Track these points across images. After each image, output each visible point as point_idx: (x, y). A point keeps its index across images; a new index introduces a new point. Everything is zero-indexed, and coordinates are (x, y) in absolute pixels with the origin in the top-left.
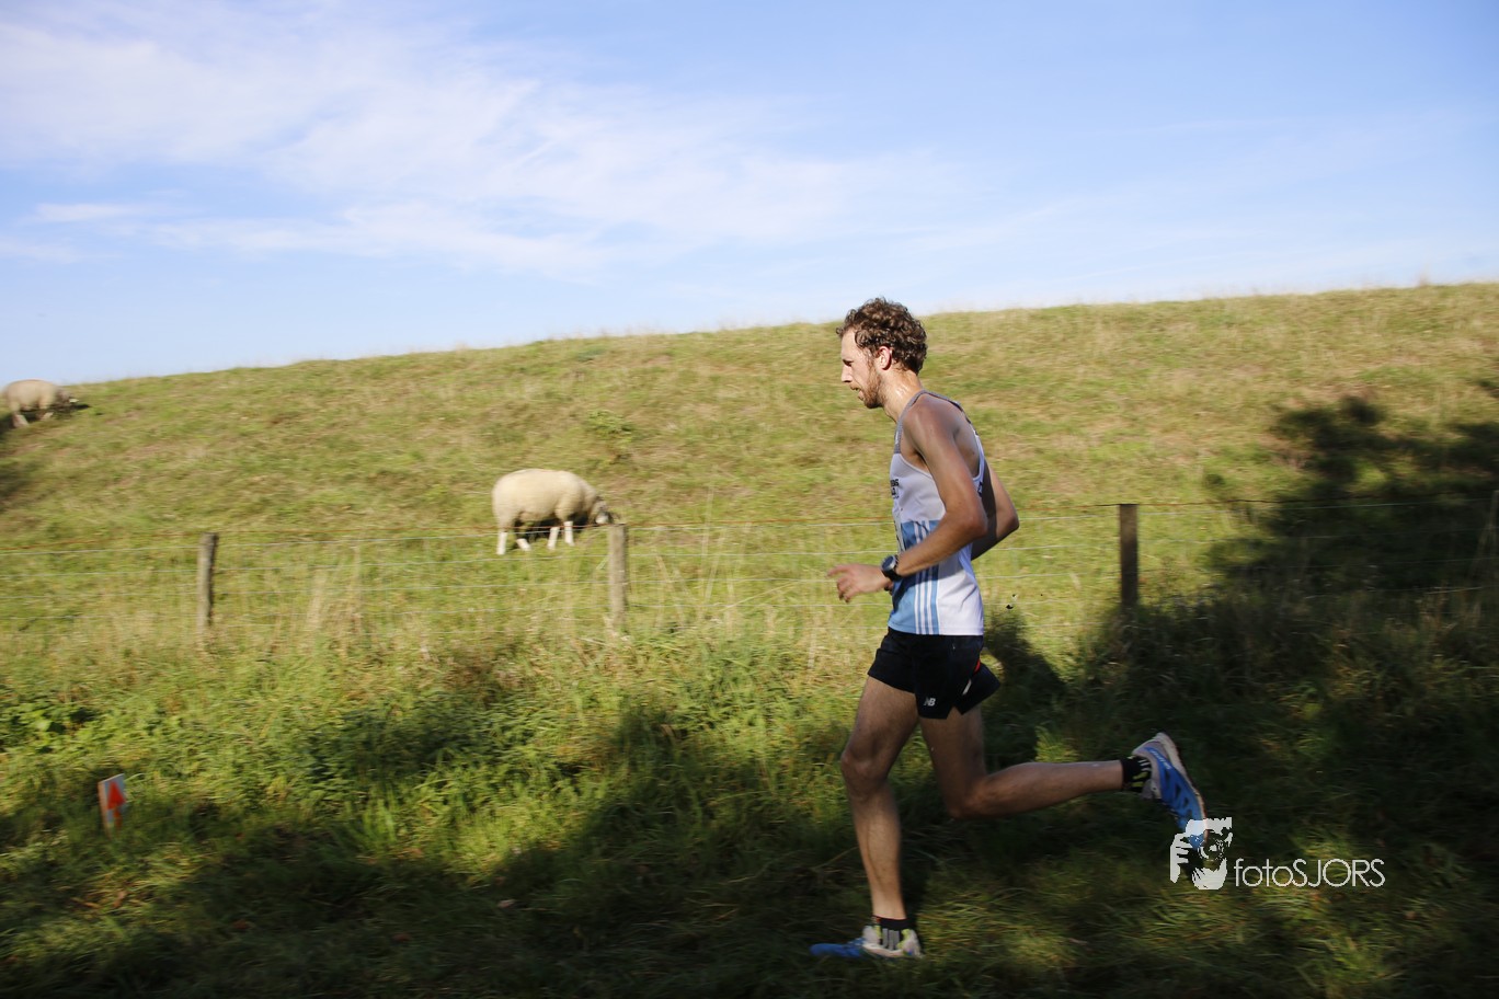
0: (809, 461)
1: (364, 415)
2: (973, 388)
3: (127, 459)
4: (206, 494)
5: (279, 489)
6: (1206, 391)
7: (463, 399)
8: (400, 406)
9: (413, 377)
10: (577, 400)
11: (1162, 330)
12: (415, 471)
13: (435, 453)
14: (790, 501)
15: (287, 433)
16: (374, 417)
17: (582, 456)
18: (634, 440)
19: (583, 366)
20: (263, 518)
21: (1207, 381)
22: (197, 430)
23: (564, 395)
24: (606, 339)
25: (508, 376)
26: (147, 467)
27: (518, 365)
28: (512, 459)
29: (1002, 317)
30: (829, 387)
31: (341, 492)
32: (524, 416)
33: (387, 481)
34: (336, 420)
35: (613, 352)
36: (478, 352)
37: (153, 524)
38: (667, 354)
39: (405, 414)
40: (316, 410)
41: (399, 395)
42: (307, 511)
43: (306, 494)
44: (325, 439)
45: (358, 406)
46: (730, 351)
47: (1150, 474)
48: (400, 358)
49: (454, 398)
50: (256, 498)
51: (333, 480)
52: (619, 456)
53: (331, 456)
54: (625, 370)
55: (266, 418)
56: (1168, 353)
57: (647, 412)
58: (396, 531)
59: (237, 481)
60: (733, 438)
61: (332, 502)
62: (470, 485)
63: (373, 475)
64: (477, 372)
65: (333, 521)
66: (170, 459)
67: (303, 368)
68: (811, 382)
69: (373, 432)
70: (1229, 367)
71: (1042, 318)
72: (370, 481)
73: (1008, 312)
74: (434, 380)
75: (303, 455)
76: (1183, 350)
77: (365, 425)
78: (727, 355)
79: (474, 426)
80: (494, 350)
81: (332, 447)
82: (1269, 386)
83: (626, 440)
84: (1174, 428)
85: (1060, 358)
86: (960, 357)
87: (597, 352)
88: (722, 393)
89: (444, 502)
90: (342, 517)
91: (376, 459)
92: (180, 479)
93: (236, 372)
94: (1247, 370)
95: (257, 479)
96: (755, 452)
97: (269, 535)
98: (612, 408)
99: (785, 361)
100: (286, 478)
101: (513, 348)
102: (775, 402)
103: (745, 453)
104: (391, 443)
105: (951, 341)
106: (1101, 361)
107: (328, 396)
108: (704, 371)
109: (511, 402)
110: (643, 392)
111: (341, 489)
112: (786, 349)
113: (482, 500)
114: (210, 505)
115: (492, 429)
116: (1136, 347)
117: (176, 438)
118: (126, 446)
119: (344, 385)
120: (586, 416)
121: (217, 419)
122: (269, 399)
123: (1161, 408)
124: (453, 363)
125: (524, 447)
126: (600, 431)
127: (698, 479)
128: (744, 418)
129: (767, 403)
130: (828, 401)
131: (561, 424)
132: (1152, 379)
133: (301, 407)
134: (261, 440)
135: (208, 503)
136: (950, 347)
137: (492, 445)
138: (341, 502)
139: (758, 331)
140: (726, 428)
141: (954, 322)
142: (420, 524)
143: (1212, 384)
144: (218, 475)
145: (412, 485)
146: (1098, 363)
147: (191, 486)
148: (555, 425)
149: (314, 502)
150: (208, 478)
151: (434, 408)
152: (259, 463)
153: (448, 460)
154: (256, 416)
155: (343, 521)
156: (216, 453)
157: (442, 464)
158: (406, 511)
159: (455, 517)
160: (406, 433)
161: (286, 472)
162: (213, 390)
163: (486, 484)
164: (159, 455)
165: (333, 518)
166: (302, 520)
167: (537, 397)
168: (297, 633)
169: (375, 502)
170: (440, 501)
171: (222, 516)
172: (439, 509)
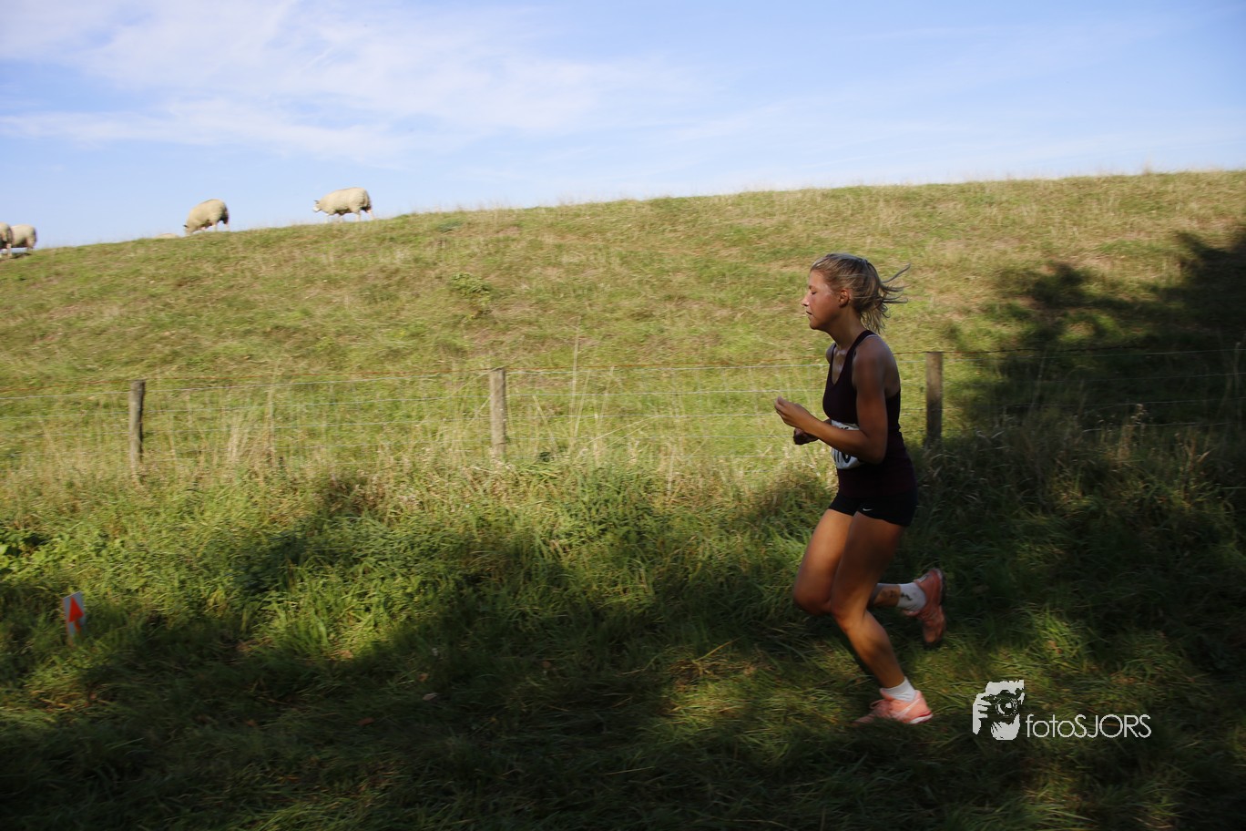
0: (643, 316)
1: (257, 278)
2: (778, 255)
3: (50, 318)
4: (122, 347)
5: (187, 342)
6: (974, 260)
7: (343, 264)
8: (288, 270)
9: (298, 245)
10: (441, 264)
11: (934, 208)
12: (304, 326)
13: (320, 311)
14: (629, 350)
15: (191, 294)
16: (266, 280)
17: (448, 312)
18: (492, 299)
19: (444, 236)
20: (174, 367)
21: (974, 250)
22: (109, 292)
23: (430, 261)
24: (462, 213)
25: (380, 244)
26: (69, 325)
27: (388, 235)
28: (388, 314)
29: (800, 195)
30: (657, 254)
31: (241, 345)
32: (397, 278)
33: (281, 334)
34: (232, 283)
35: (469, 224)
37: (78, 374)
38: (518, 226)
39: (293, 276)
40: (215, 275)
41: (286, 261)
42: (213, 361)
43: (210, 347)
44: (224, 299)
45: (251, 270)
46: (569, 223)
47: (931, 328)
48: (285, 229)
49: (335, 264)
50: (167, 350)
51: (233, 334)
52: (481, 312)
53: (229, 314)
54: (482, 239)
55: (171, 281)
56: (940, 227)
57: (502, 275)
58: (290, 378)
59: (149, 336)
60: (577, 296)
61: (234, 353)
62: (354, 337)
63: (268, 329)
64: (355, 241)
65: (235, 369)
66: (89, 317)
67: (200, 239)
68: (640, 249)
69: (267, 293)
70: (992, 239)
71: (833, 197)
72: (266, 334)
73: (804, 192)
74: (318, 249)
75: (205, 313)
76: (952, 225)
77: (258, 287)
78: (568, 227)
79: (353, 287)
81: (230, 305)
82: (1027, 256)
83: (486, 298)
84: (948, 289)
85: (850, 231)
86: (766, 228)
87: (456, 224)
88: (565, 259)
90: (244, 366)
91: (270, 316)
92: (100, 334)
94: (1006, 242)
95: (167, 333)
96: (595, 308)
97: (181, 382)
98: (471, 272)
99: (619, 231)
100: (193, 333)
101: (381, 221)
102: (612, 266)
103: (588, 308)
104: (282, 302)
105: (757, 215)
106: (886, 233)
107: (223, 263)
108: (549, 239)
109: (385, 267)
110: (498, 257)
111: (242, 342)
112: (617, 221)
113: (363, 350)
114: (127, 357)
115: (369, 289)
116: (913, 222)
117: (93, 299)
118: (48, 307)
119: (237, 252)
120: (451, 278)
121: (130, 283)
122: (173, 265)
123: (936, 273)
124: (331, 234)
125: (398, 304)
126: (463, 291)
127: (549, 331)
128: (585, 279)
129: (604, 267)
130: (656, 266)
131: (430, 285)
132: (927, 249)
133: (202, 272)
134: (168, 300)
135: (124, 356)
136: (757, 221)
137: (370, 303)
138: (243, 353)
139: (592, 206)
140: (570, 288)
141: (758, 199)
142: (312, 371)
143: (977, 254)
144: (133, 331)
145: (303, 338)
146: (882, 235)
147: (109, 340)
148: (423, 286)
149: (219, 354)
150: (124, 333)
151: (317, 272)
152: (167, 320)
153: (333, 316)
154: (162, 279)
155: (244, 369)
156: (130, 312)
157: (327, 320)
158: (299, 360)
159: (343, 364)
160: (294, 293)
161: (192, 327)
162: (123, 258)
163: (367, 336)
164: (79, 314)
165: (236, 366)
166: (209, 368)
167: (405, 261)
168: (219, 465)
169: (271, 354)
170: (328, 351)
171: (137, 366)
172: (327, 358)
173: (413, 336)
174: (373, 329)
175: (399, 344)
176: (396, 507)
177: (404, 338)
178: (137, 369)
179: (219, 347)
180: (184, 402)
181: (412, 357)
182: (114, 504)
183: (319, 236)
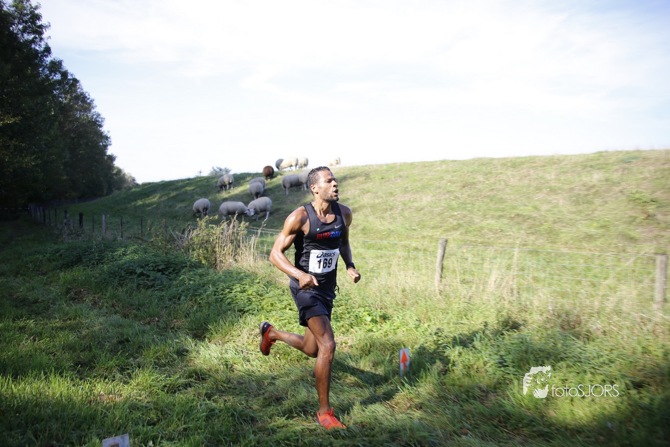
1: (507, 185)
3: (396, 200)
4: (431, 219)
5: (467, 219)
7: (559, 180)
8: (526, 182)
9: (533, 167)
10: (623, 184)
12: (534, 215)
13: (544, 207)
15: (470, 192)
16: (513, 187)
17: (626, 214)
18: (658, 207)
19: (626, 165)
20: (459, 232)
22: (427, 188)
23: (616, 181)
24: (639, 151)
25: (583, 169)
26: (405, 204)
27: (590, 163)
28: (587, 213)
31: (496, 223)
32: (593, 191)
33: (520, 220)
34: (493, 187)
35: (644, 158)
36: (567, 156)
37: (408, 231)
39: (529, 186)
40: (484, 182)
41: (526, 177)
42: (479, 231)
44: (488, 196)
45: (504, 181)
48: (525, 157)
49: (555, 179)
50: (455, 223)
51: (493, 217)
52: (649, 216)
53: (491, 205)
54: (652, 168)
55: (459, 184)
57: (665, 192)
58: (524, 245)
59: (446, 214)
61: (492, 228)
63: (513, 216)
64: (568, 166)
65: (492, 237)
66: (415, 201)
67: (477, 161)
69: (513, 194)
72: (512, 218)
74: (544, 170)
75: (477, 203)
77: (508, 190)
79: (565, 194)
80: (575, 156)
81: (491, 200)
83: (653, 207)
87: (634, 158)
89: (550, 232)
90: (498, 235)
91: (514, 208)
92: (419, 211)
93: (444, 162)
95: (456, 213)
97: (462, 241)
98: (644, 189)
100: (470, 214)
101: (584, 155)
104: (521, 200)
107: (488, 175)
109: (586, 183)
110: (663, 181)
111: (497, 222)
113: (570, 233)
114: (433, 224)
115: (575, 196)
117: (418, 191)
118: (395, 194)
119: (497, 170)
120: (629, 192)
121: (437, 184)
122: (461, 175)
124: (553, 161)
125: (593, 207)
126: (637, 201)
131: (614, 196)
133: (477, 180)
134: (457, 195)
137: (575, 205)
138: (497, 228)
142: (537, 243)
144: (438, 210)
145: (533, 222)
147: (425, 214)
148: (610, 196)
149: (483, 227)
150: (432, 211)
151: (544, 184)
152: (456, 206)
153: (551, 211)
154: (454, 183)
155: (497, 238)
156: (436, 200)
157: (547, 213)
158: (530, 235)
159: (555, 240)
160: (529, 196)
161: (469, 211)
162: (434, 170)
163: (573, 225)
164: (410, 199)
165: (493, 235)
166: (477, 235)
167: (600, 181)
168: (483, 291)
169: (514, 229)
170: (548, 232)
171: (439, 230)
172: (547, 235)
173: (602, 227)
174: (577, 221)
175: (592, 231)
176: (588, 331)
177: (596, 228)
178: (438, 232)
179: (484, 223)
180: (463, 253)
181: (601, 240)
182: (425, 304)
183: (546, 162)
